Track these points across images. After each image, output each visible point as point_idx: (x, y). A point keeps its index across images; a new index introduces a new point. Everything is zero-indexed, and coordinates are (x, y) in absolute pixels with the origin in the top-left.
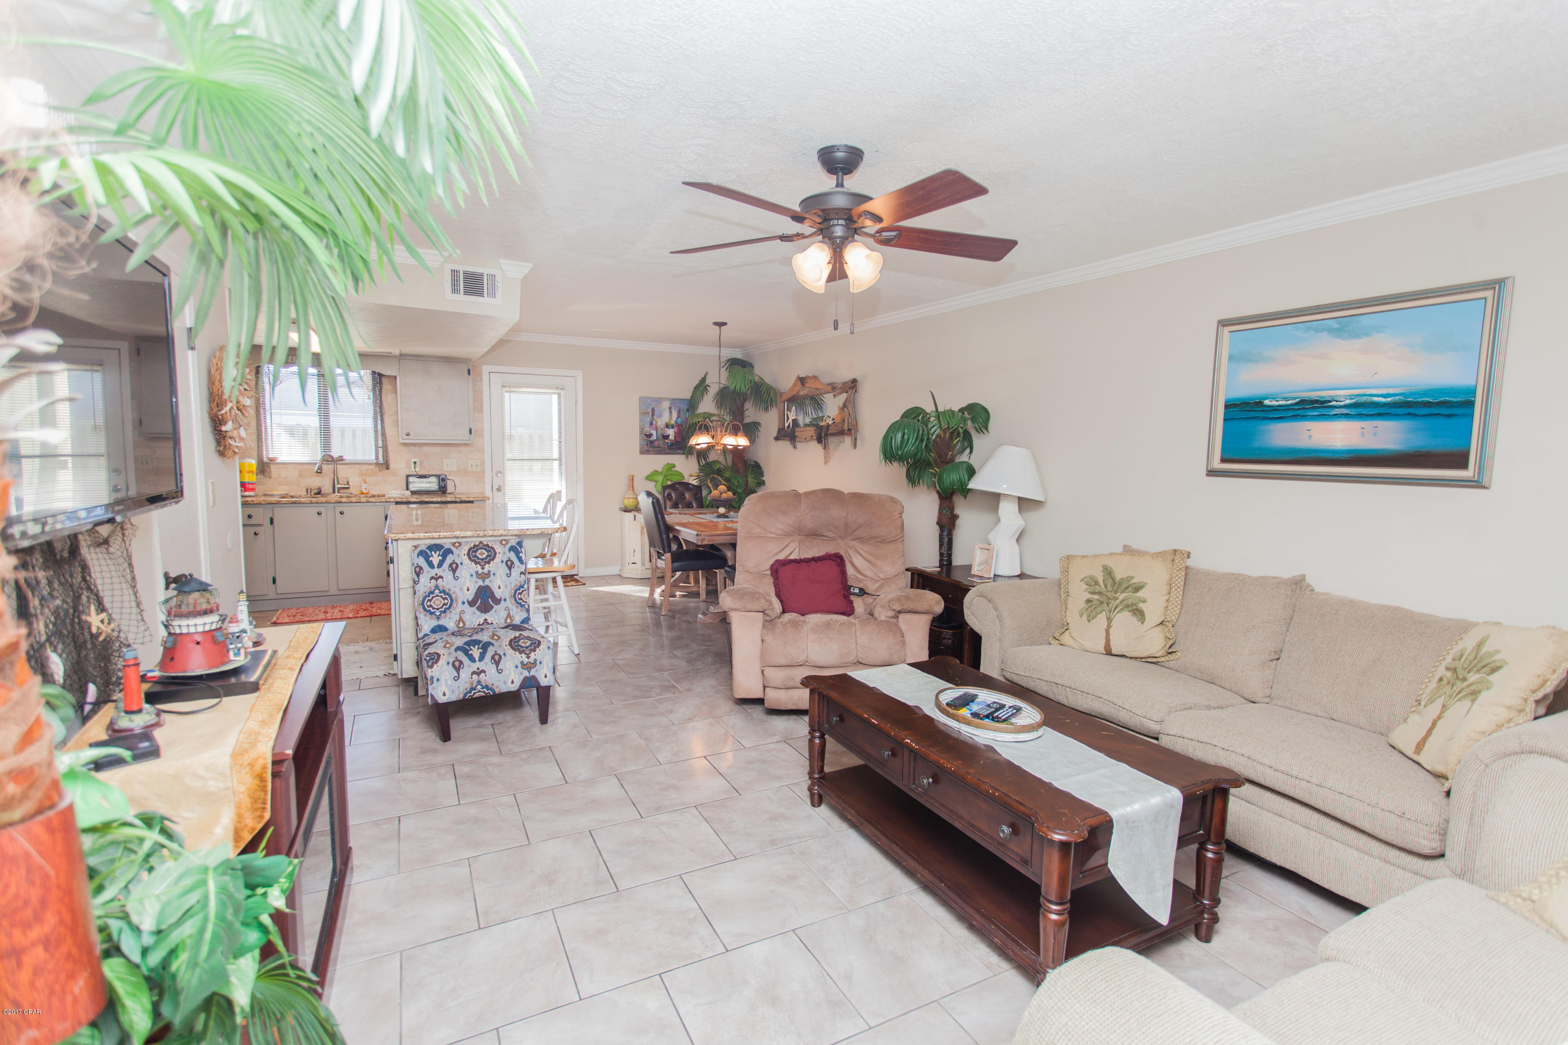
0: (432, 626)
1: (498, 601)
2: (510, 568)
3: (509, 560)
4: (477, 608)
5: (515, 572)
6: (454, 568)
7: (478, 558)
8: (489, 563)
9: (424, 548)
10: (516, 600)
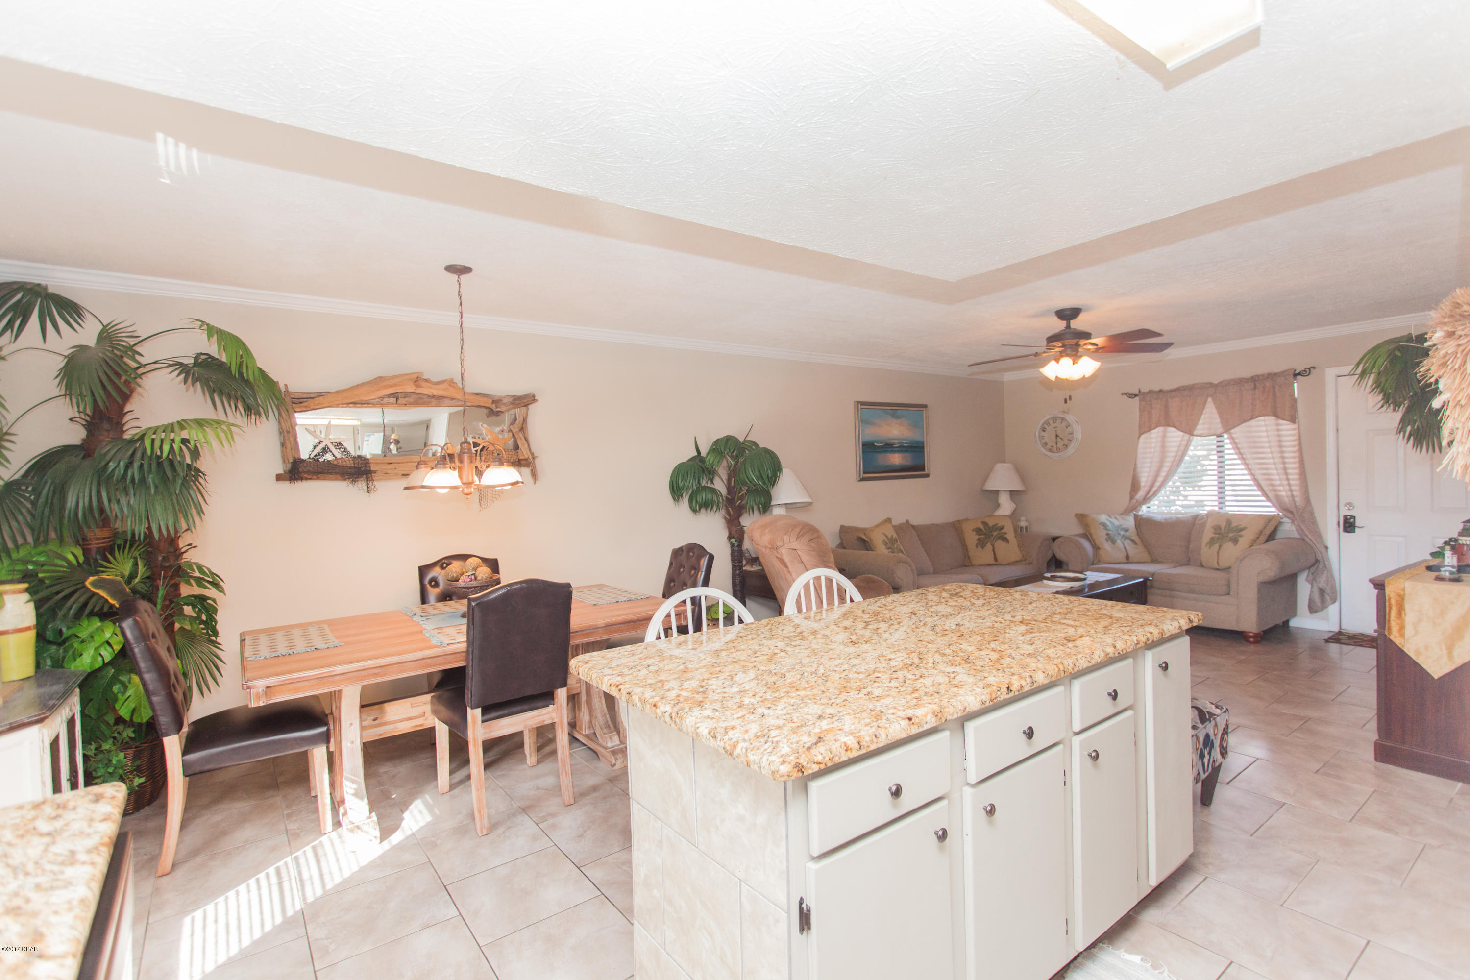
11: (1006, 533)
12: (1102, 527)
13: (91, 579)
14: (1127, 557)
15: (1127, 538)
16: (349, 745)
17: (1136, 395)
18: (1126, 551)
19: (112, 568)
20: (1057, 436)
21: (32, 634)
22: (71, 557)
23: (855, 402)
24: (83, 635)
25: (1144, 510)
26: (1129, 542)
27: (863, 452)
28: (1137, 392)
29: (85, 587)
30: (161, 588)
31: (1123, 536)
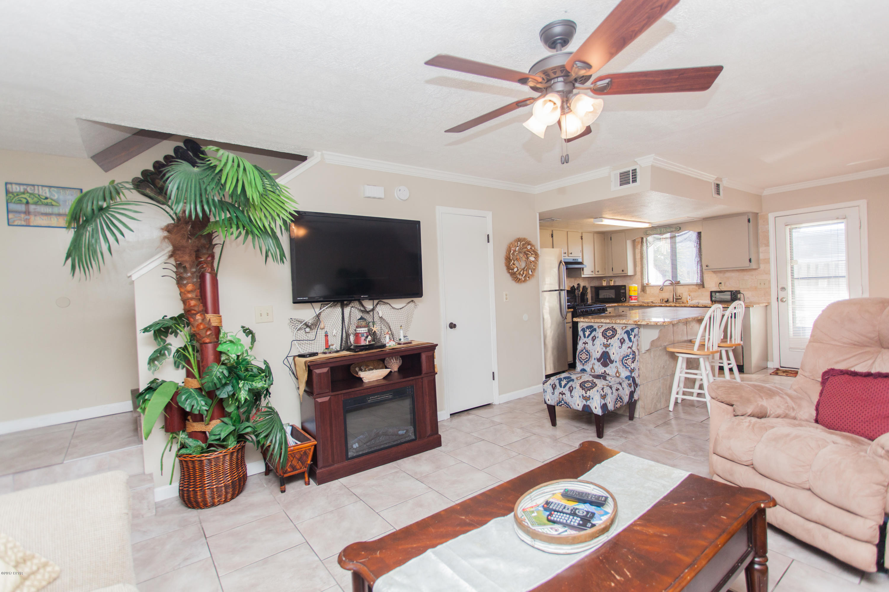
0: (581, 369)
1: (612, 362)
2: (622, 343)
3: (623, 338)
4: (601, 363)
5: (625, 346)
6: (594, 339)
7: (607, 335)
8: (611, 339)
9: (584, 327)
10: (623, 363)
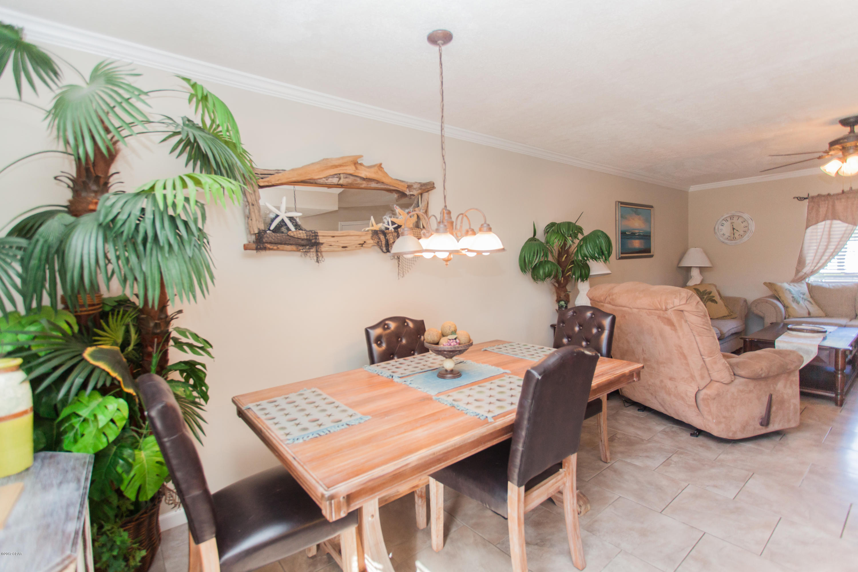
11: (714, 297)
12: (789, 292)
13: (90, 350)
14: (809, 313)
15: (805, 300)
16: (370, 519)
17: (805, 198)
18: (807, 309)
19: (106, 336)
20: (734, 229)
21: (29, 418)
22: (65, 327)
23: (616, 202)
24: (84, 413)
25: (812, 280)
26: (808, 302)
27: (621, 238)
28: (806, 196)
29: (83, 359)
30: (154, 355)
31: (802, 298)
